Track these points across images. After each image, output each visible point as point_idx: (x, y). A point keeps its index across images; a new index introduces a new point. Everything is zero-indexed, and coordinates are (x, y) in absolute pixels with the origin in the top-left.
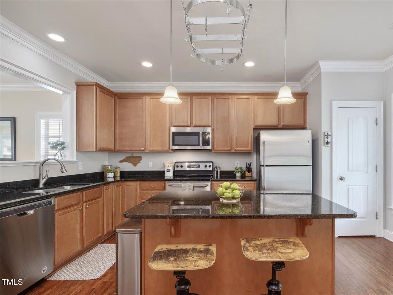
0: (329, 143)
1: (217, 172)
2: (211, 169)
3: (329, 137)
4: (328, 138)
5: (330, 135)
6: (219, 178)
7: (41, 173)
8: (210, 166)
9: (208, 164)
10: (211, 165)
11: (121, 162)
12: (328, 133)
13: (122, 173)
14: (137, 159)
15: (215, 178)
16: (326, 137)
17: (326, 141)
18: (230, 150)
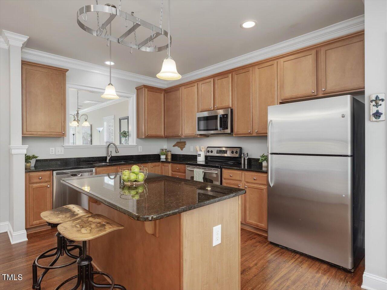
0: (382, 114)
1: (244, 159)
2: (237, 155)
3: (380, 102)
4: (377, 105)
5: (383, 100)
6: (246, 168)
7: (108, 153)
8: (236, 153)
9: (235, 150)
10: (238, 151)
11: (174, 146)
12: (377, 97)
13: (173, 156)
14: (183, 144)
15: (243, 167)
16: (374, 103)
17: (374, 111)
18: (250, 133)
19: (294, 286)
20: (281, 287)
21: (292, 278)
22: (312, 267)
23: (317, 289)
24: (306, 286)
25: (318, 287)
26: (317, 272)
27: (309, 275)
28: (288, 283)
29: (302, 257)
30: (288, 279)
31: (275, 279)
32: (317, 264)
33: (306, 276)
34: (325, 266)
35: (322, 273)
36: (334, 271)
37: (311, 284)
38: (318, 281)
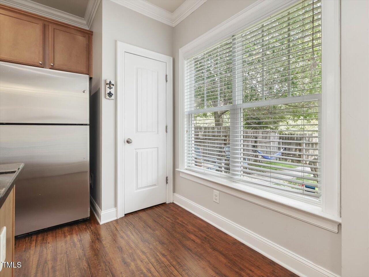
0: (113, 95)
4: (110, 88)
5: (113, 85)
12: (110, 82)
16: (108, 86)
17: (109, 92)
19: (58, 262)
20: (46, 273)
21: (49, 257)
22: (57, 235)
23: (77, 248)
24: (67, 253)
25: (77, 246)
26: (65, 236)
27: (61, 244)
28: (50, 264)
29: (40, 236)
30: (46, 262)
31: (32, 274)
32: (59, 231)
33: (60, 246)
34: (66, 229)
35: (69, 235)
36: (76, 227)
37: (70, 249)
38: (73, 242)
